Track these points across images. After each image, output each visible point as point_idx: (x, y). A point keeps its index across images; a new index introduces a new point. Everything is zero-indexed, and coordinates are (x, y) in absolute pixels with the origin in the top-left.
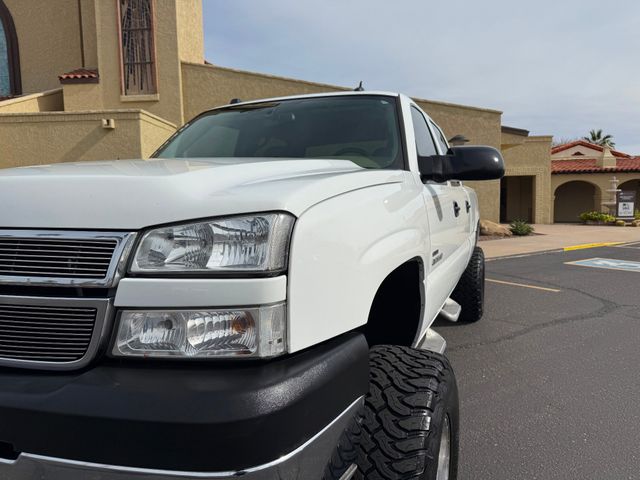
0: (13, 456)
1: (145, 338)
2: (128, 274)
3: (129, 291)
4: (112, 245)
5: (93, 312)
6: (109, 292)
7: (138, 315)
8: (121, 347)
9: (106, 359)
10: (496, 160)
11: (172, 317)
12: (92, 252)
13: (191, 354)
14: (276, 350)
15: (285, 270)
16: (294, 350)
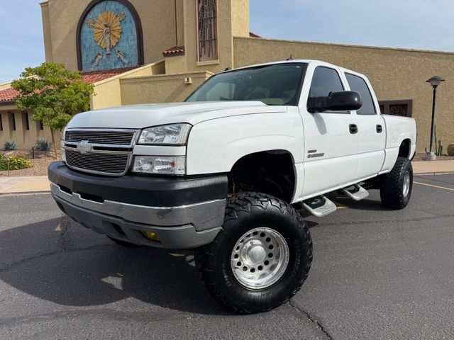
0: (102, 202)
1: (143, 167)
2: (137, 144)
3: (137, 150)
4: (132, 134)
5: (126, 157)
6: (131, 150)
7: (142, 158)
8: (135, 169)
9: (130, 173)
10: (356, 99)
11: (150, 159)
12: (125, 136)
13: (156, 172)
14: (183, 173)
15: (186, 145)
16: (188, 173)
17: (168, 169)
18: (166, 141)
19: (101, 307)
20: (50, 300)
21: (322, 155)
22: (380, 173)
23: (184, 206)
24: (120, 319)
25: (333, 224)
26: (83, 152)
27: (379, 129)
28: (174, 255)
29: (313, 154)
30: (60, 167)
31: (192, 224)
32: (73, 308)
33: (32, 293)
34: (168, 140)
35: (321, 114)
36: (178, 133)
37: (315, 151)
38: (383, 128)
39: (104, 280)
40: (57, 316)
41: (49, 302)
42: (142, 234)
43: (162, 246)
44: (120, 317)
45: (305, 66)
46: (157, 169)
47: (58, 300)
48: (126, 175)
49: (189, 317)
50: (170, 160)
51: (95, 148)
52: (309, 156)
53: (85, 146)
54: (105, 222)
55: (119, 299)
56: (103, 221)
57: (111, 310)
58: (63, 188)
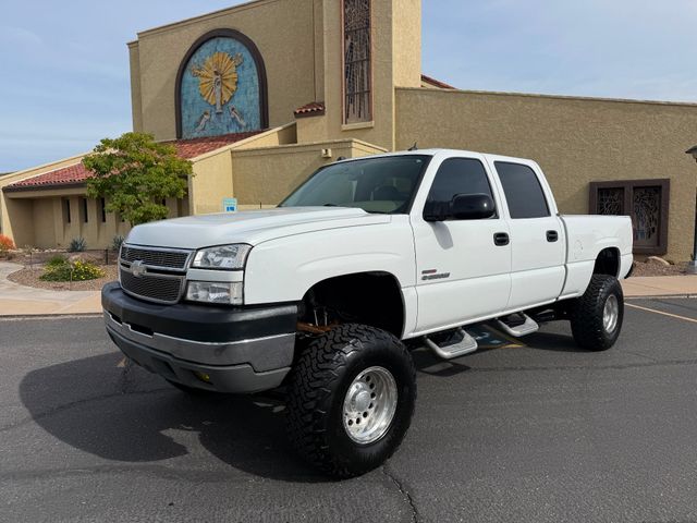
0: (152, 334)
1: (199, 294)
2: (192, 267)
3: (191, 274)
4: (186, 255)
5: (178, 282)
6: (184, 274)
7: (198, 284)
8: (190, 296)
9: (184, 302)
11: (208, 285)
12: (177, 258)
13: (210, 301)
14: (239, 302)
15: (244, 269)
16: (246, 303)
17: (224, 298)
18: (223, 265)
19: (152, 463)
20: (94, 453)
21: (447, 275)
22: (561, 298)
23: (246, 341)
24: (170, 478)
25: (491, 369)
26: (135, 273)
27: (552, 236)
28: (258, 404)
29: (430, 275)
30: (113, 290)
31: (248, 363)
32: (118, 463)
33: (75, 443)
34: (225, 263)
35: (445, 222)
36: (235, 254)
37: (434, 271)
38: (561, 235)
39: (163, 432)
40: (98, 471)
41: (92, 455)
42: (196, 375)
43: (214, 390)
44: (170, 475)
45: (427, 159)
46: (213, 297)
47: (103, 454)
48: (179, 302)
49: (252, 479)
50: (226, 287)
51: (149, 270)
52: (424, 278)
53: (138, 267)
54: (155, 359)
55: (175, 456)
56: (153, 358)
57: (162, 467)
58: (115, 317)
